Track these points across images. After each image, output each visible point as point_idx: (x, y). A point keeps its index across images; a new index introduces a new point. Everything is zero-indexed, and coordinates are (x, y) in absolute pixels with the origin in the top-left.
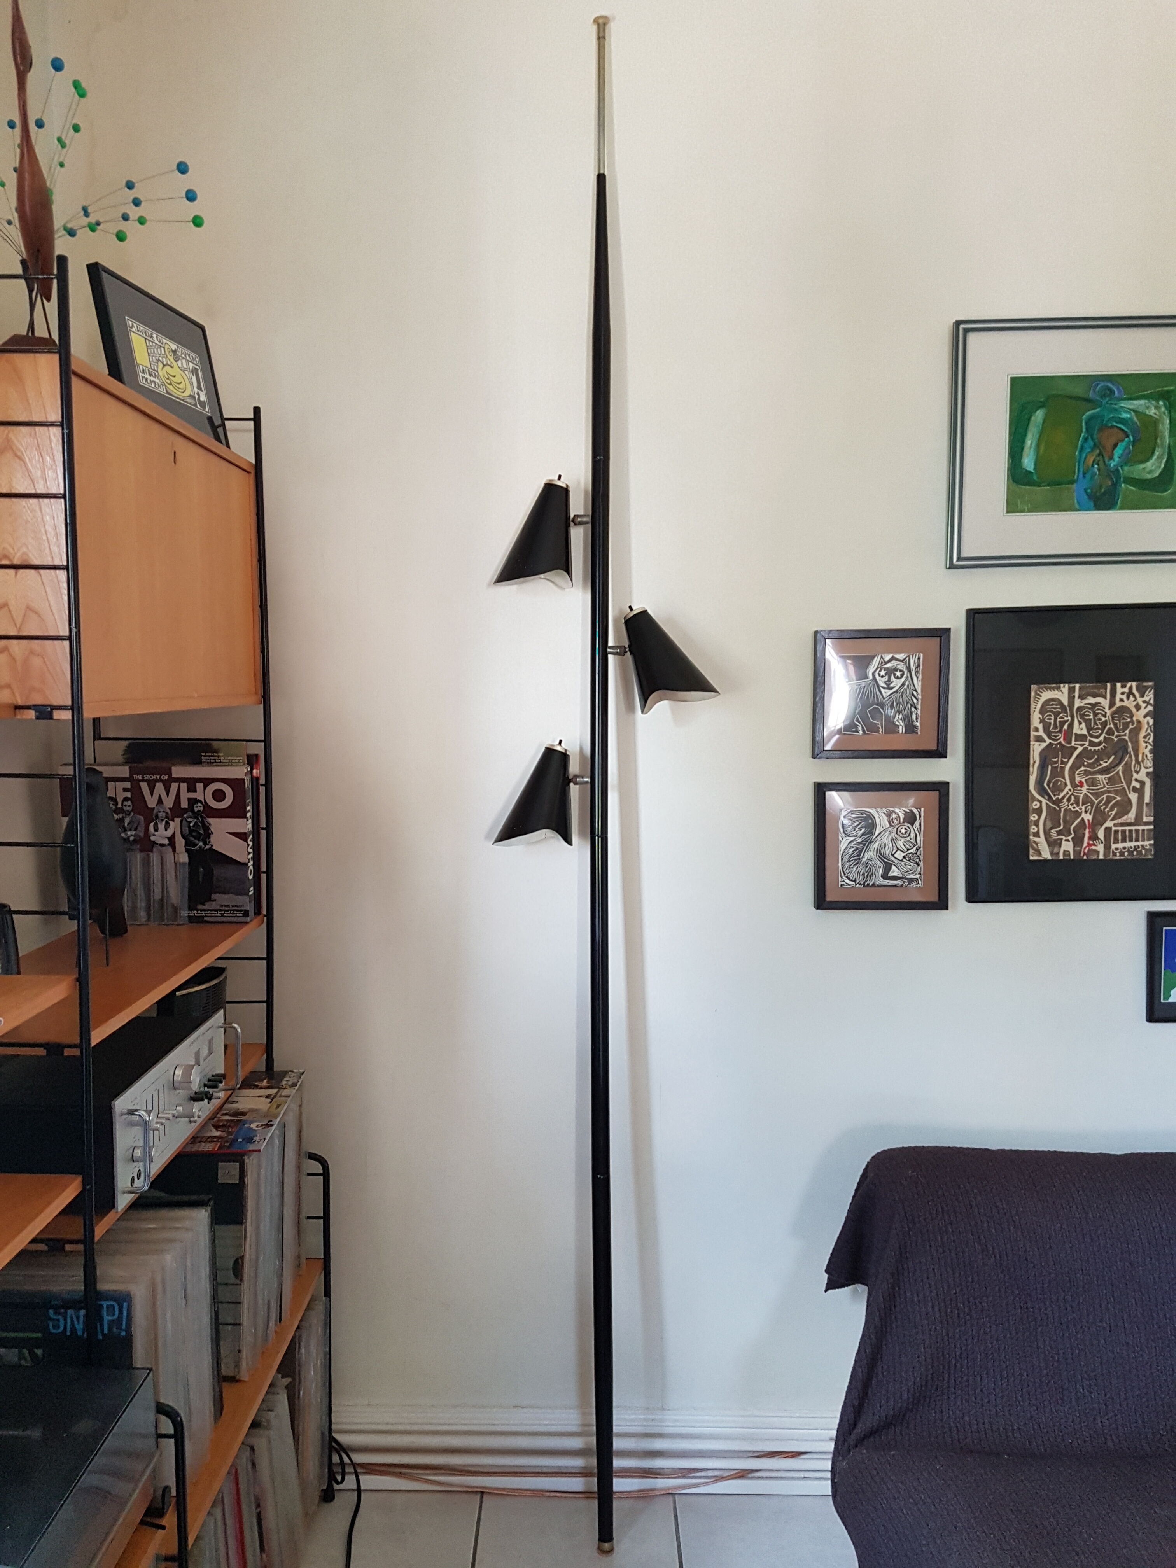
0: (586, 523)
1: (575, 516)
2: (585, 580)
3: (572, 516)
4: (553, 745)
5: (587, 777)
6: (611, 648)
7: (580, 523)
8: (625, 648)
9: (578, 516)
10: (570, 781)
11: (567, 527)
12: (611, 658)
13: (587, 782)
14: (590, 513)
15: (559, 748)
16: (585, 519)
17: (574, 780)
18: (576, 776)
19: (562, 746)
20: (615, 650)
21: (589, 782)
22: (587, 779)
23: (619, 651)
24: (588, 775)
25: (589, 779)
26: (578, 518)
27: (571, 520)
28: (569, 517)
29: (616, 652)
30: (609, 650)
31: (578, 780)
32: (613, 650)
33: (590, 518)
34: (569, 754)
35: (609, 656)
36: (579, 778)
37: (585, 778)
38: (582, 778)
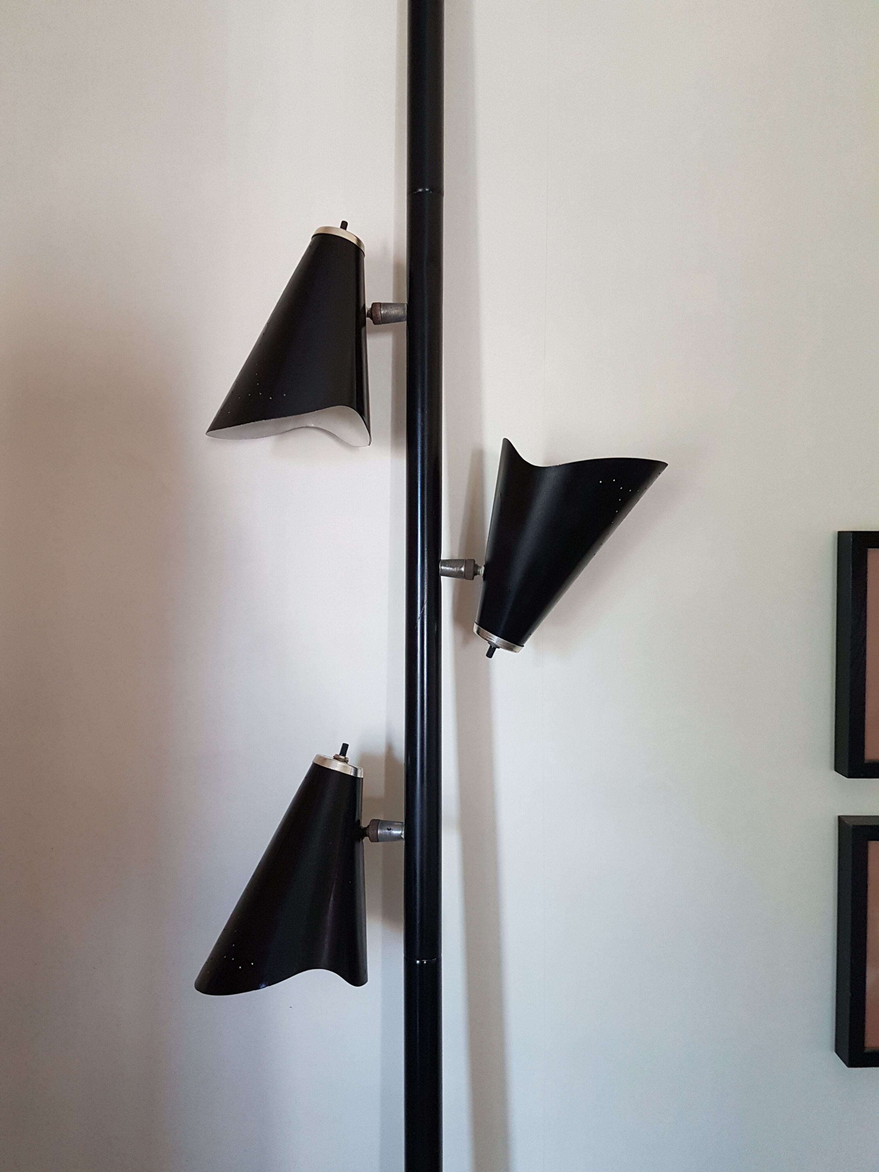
0: (397, 319)
1: (374, 305)
2: (395, 432)
3: (368, 306)
4: (324, 759)
5: (398, 828)
6: (446, 563)
7: (385, 320)
8: (476, 567)
9: (385, 305)
10: (363, 833)
11: (360, 324)
12: (446, 583)
13: (398, 837)
14: (405, 301)
15: (337, 766)
16: (394, 312)
17: (371, 832)
18: (377, 823)
19: (346, 758)
20: (453, 567)
21: (403, 836)
22: (399, 830)
23: (463, 569)
24: (399, 824)
25: (402, 831)
26: (382, 309)
27: (368, 312)
28: (362, 305)
29: (456, 571)
30: (443, 568)
31: (381, 832)
32: (451, 567)
33: (406, 310)
34: (362, 777)
35: (442, 577)
36: (381, 829)
37: (393, 829)
38: (388, 828)
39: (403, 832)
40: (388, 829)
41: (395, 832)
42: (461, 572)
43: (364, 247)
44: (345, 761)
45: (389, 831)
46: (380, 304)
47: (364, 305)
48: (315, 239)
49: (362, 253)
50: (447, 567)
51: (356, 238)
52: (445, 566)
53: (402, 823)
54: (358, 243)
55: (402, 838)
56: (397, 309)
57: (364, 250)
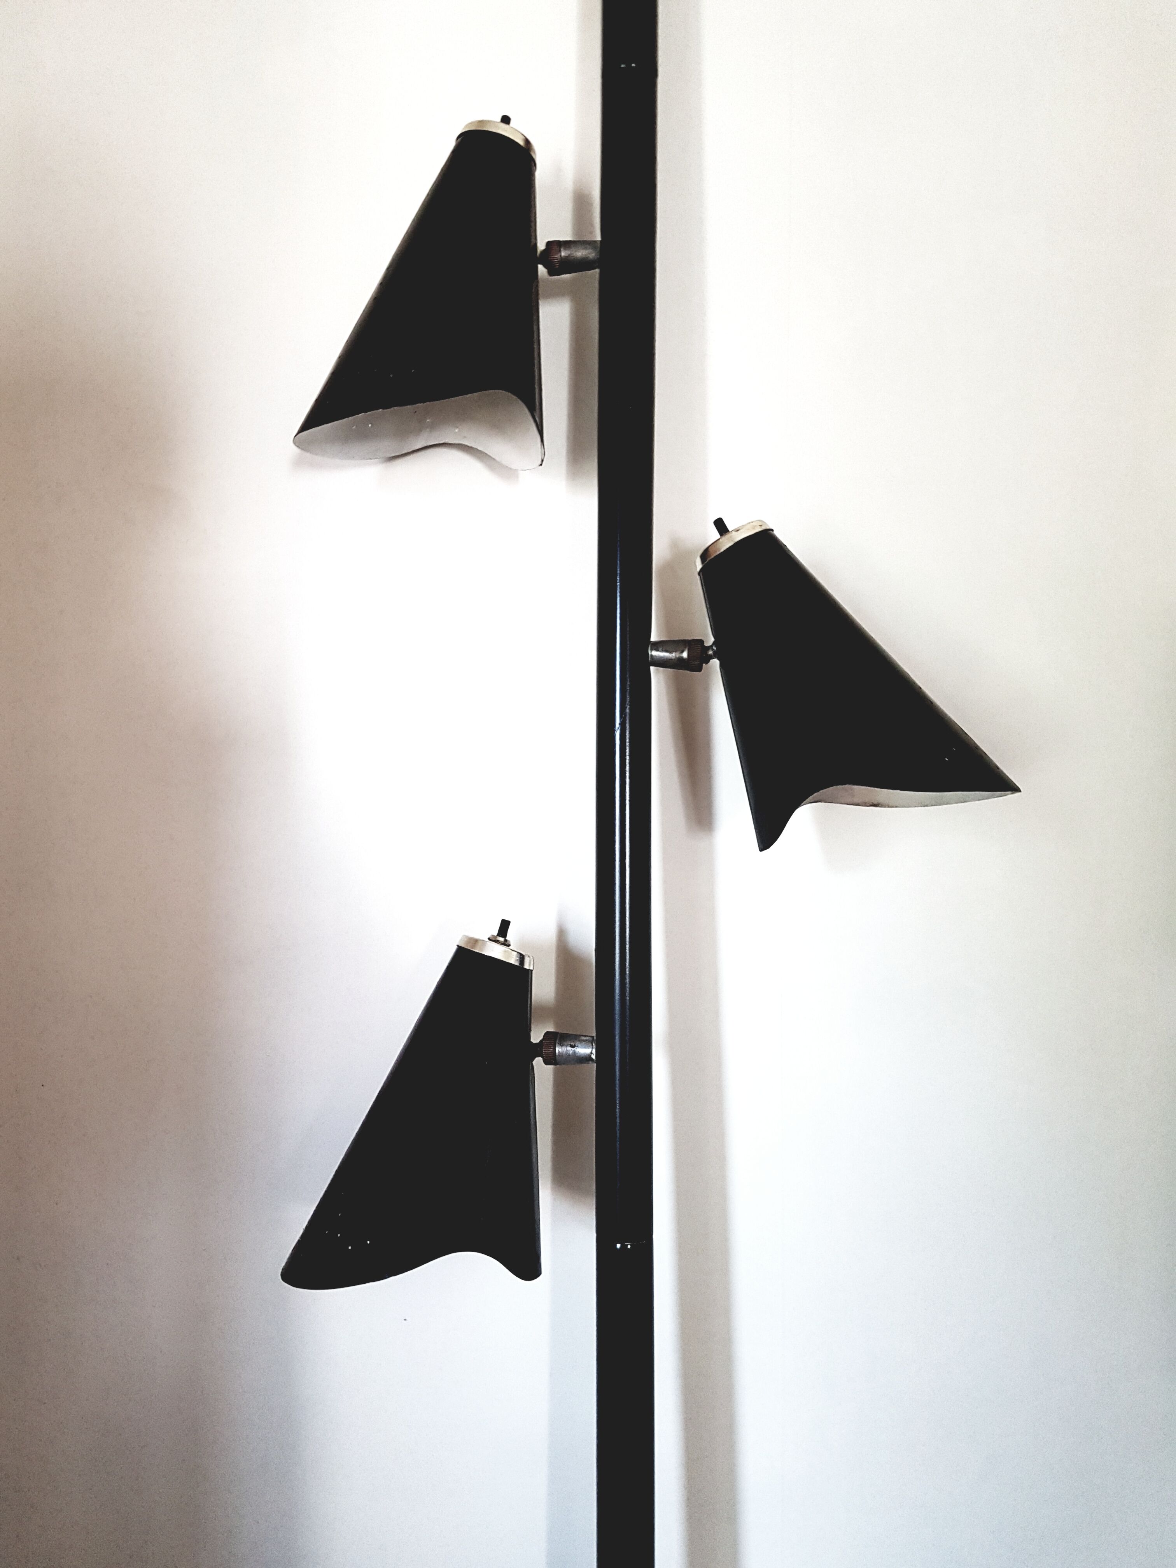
1: (549, 244)
3: (541, 246)
4: (476, 941)
5: (586, 1044)
6: (657, 646)
8: (703, 647)
9: (566, 244)
10: (533, 1051)
12: (658, 678)
13: (587, 1059)
14: (597, 237)
15: (495, 951)
16: (580, 253)
17: (546, 1050)
18: (552, 1039)
19: (506, 940)
20: (671, 652)
21: (594, 1057)
22: (588, 1047)
23: (685, 655)
24: (588, 1038)
25: (592, 1048)
26: (562, 249)
27: (540, 256)
28: (533, 243)
29: (674, 658)
30: (654, 653)
31: (560, 1050)
32: (667, 651)
33: (599, 251)
34: (531, 968)
35: (652, 668)
36: (561, 1045)
37: (579, 1045)
38: (572, 1044)
39: (594, 1051)
40: (572, 1046)
41: (583, 1050)
42: (681, 659)
44: (506, 944)
45: (573, 1049)
46: (559, 242)
47: (535, 244)
48: (462, 140)
49: (532, 158)
50: (661, 652)
51: (523, 137)
52: (657, 650)
53: (593, 1037)
54: (525, 145)
55: (592, 1060)
56: (586, 250)
57: (536, 155)
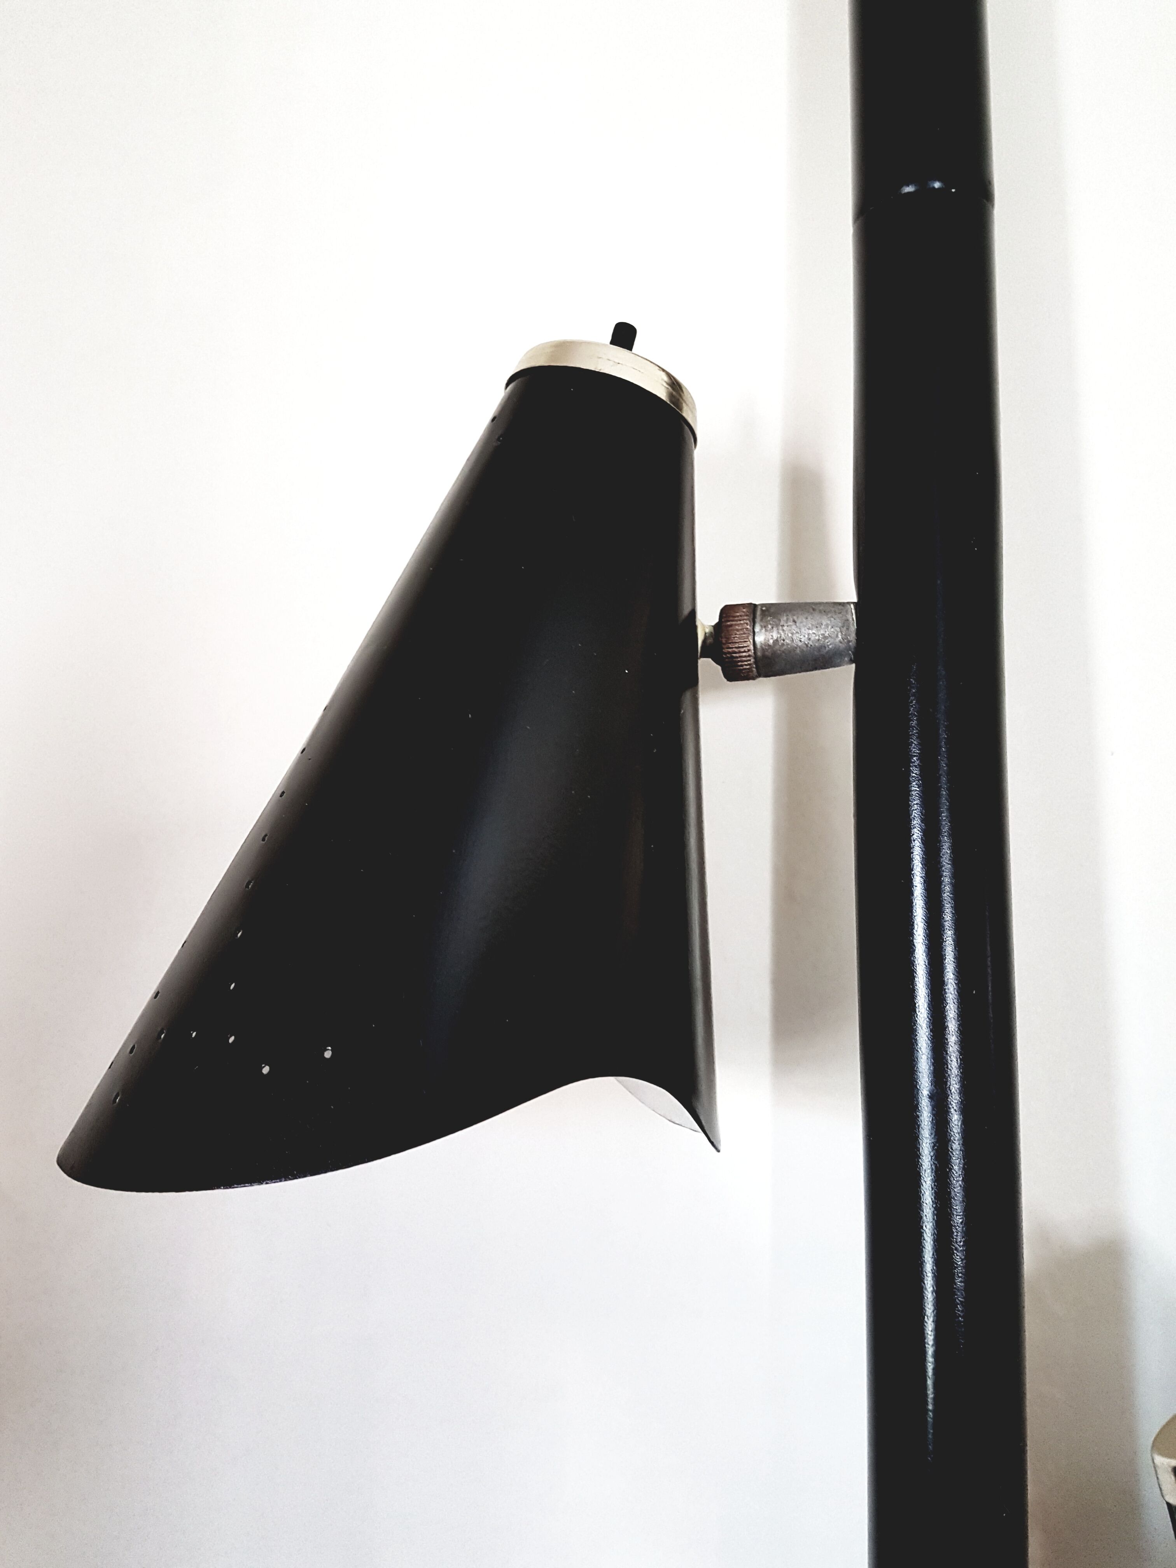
0: (819, 660)
1: (727, 612)
7: (773, 664)
11: (676, 685)
16: (804, 633)
26: (757, 629)
27: (704, 642)
28: (686, 611)
33: (854, 627)
43: (693, 410)
46: (753, 607)
47: (693, 613)
48: (519, 387)
49: (686, 427)
51: (666, 378)
54: (671, 396)
56: (818, 626)
57: (695, 417)
